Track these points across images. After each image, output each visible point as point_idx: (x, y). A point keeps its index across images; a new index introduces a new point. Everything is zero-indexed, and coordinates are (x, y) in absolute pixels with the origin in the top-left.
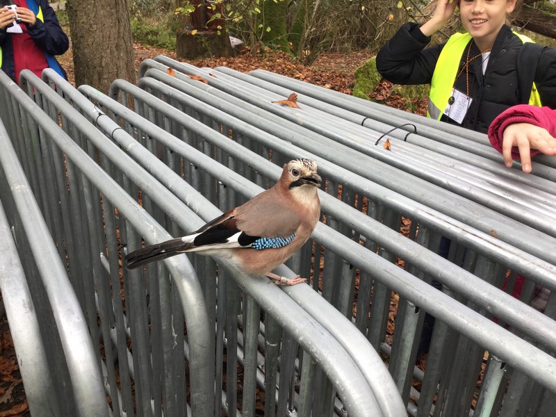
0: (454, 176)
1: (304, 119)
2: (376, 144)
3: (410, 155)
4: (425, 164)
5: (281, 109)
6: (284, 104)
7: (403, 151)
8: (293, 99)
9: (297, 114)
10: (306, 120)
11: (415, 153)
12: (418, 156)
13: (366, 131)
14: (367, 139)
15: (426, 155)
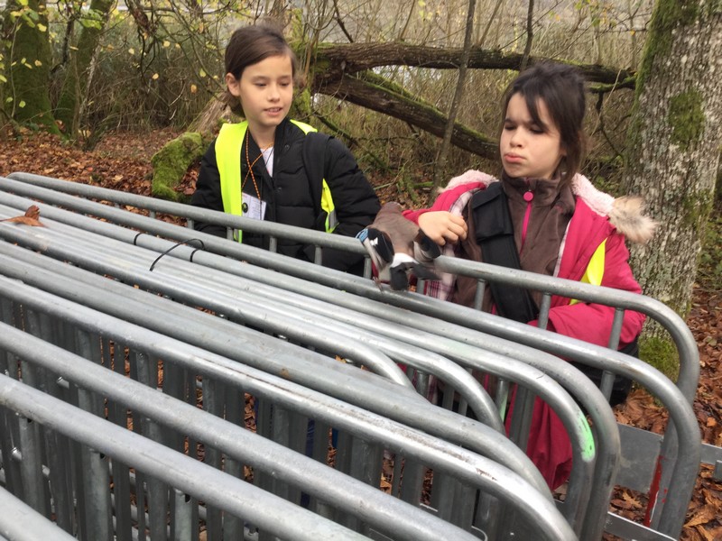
0: (248, 301)
1: (48, 242)
2: (151, 270)
3: (194, 280)
4: (214, 290)
5: (14, 230)
6: (18, 222)
7: (186, 275)
8: (33, 214)
9: (39, 236)
10: (52, 243)
11: (202, 277)
12: (205, 281)
13: (138, 251)
14: (138, 263)
15: (215, 277)
